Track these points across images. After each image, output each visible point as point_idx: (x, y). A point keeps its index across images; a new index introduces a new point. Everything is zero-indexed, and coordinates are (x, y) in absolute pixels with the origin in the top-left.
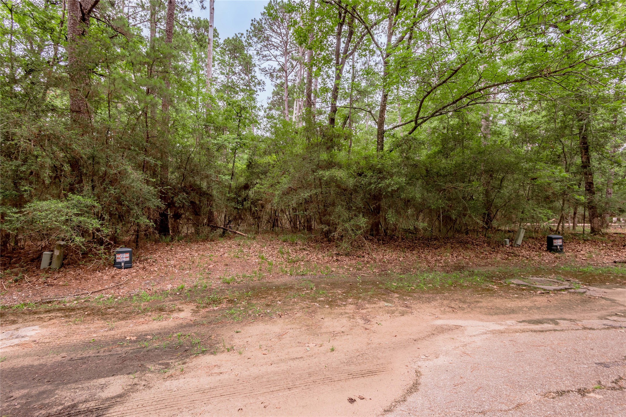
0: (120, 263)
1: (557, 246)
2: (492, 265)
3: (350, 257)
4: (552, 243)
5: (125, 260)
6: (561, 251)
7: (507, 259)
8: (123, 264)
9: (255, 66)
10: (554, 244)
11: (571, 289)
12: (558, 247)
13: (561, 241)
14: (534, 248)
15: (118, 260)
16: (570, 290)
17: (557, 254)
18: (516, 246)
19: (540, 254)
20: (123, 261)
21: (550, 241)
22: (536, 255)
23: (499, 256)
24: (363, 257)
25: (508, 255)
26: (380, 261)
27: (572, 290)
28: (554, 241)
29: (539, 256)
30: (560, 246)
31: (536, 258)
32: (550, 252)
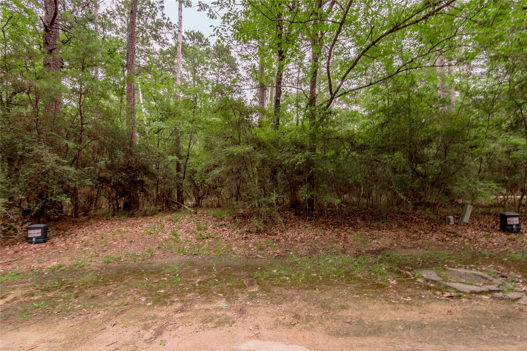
0: (31, 238)
1: (512, 226)
2: (420, 248)
3: (261, 235)
4: (506, 222)
5: (36, 235)
6: (518, 231)
7: (443, 240)
8: (34, 240)
9: (239, 65)
10: (509, 223)
11: (499, 291)
12: (514, 227)
13: (517, 219)
14: (486, 227)
15: (30, 236)
16: (496, 294)
17: (513, 234)
18: (462, 224)
19: (489, 235)
20: (34, 237)
21: (503, 219)
22: (484, 236)
23: (436, 236)
24: (276, 234)
25: (447, 235)
26: (292, 239)
27: (500, 294)
28: (508, 219)
29: (487, 237)
30: (517, 225)
31: (483, 240)
32: (504, 232)
